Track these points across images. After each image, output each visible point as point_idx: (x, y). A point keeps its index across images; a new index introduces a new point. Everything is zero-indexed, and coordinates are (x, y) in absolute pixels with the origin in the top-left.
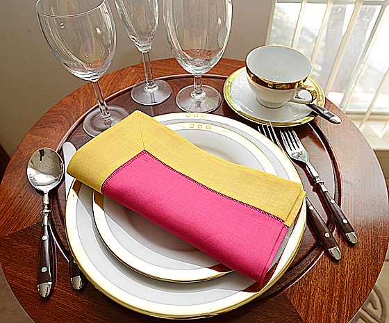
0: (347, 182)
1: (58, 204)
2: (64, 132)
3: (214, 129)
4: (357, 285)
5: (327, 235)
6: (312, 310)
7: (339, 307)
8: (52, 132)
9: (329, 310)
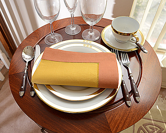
0: (144, 78)
1: (31, 66)
2: (37, 41)
3: (93, 48)
4: (134, 117)
5: (127, 96)
6: (113, 121)
7: (125, 123)
8: (33, 40)
9: (120, 123)
